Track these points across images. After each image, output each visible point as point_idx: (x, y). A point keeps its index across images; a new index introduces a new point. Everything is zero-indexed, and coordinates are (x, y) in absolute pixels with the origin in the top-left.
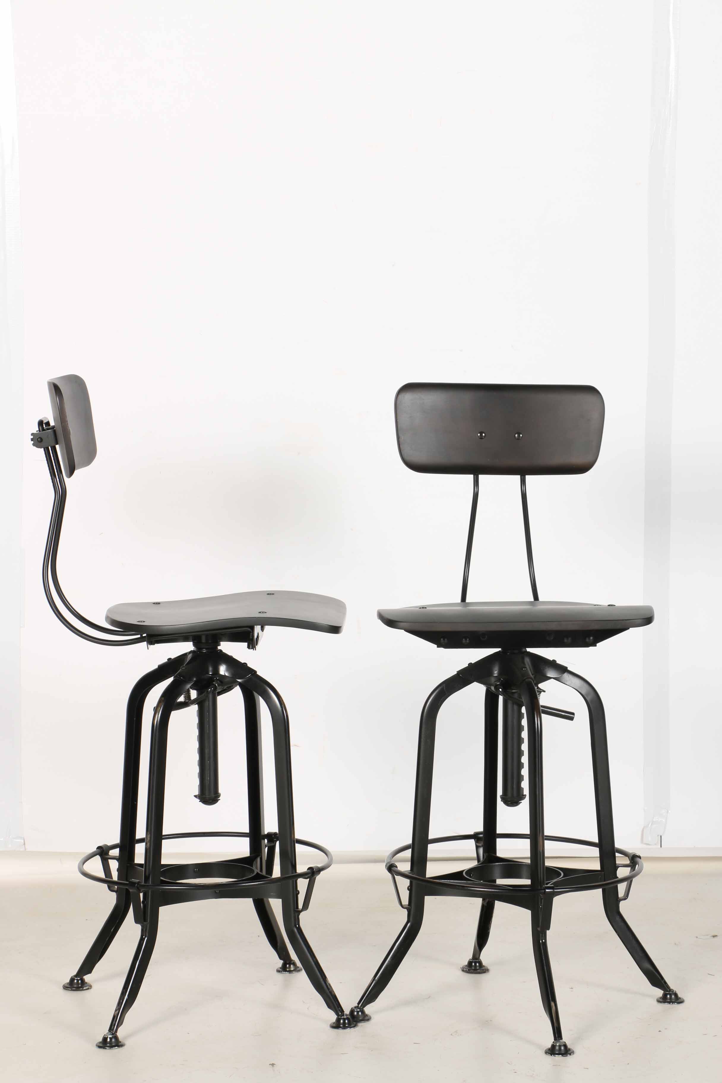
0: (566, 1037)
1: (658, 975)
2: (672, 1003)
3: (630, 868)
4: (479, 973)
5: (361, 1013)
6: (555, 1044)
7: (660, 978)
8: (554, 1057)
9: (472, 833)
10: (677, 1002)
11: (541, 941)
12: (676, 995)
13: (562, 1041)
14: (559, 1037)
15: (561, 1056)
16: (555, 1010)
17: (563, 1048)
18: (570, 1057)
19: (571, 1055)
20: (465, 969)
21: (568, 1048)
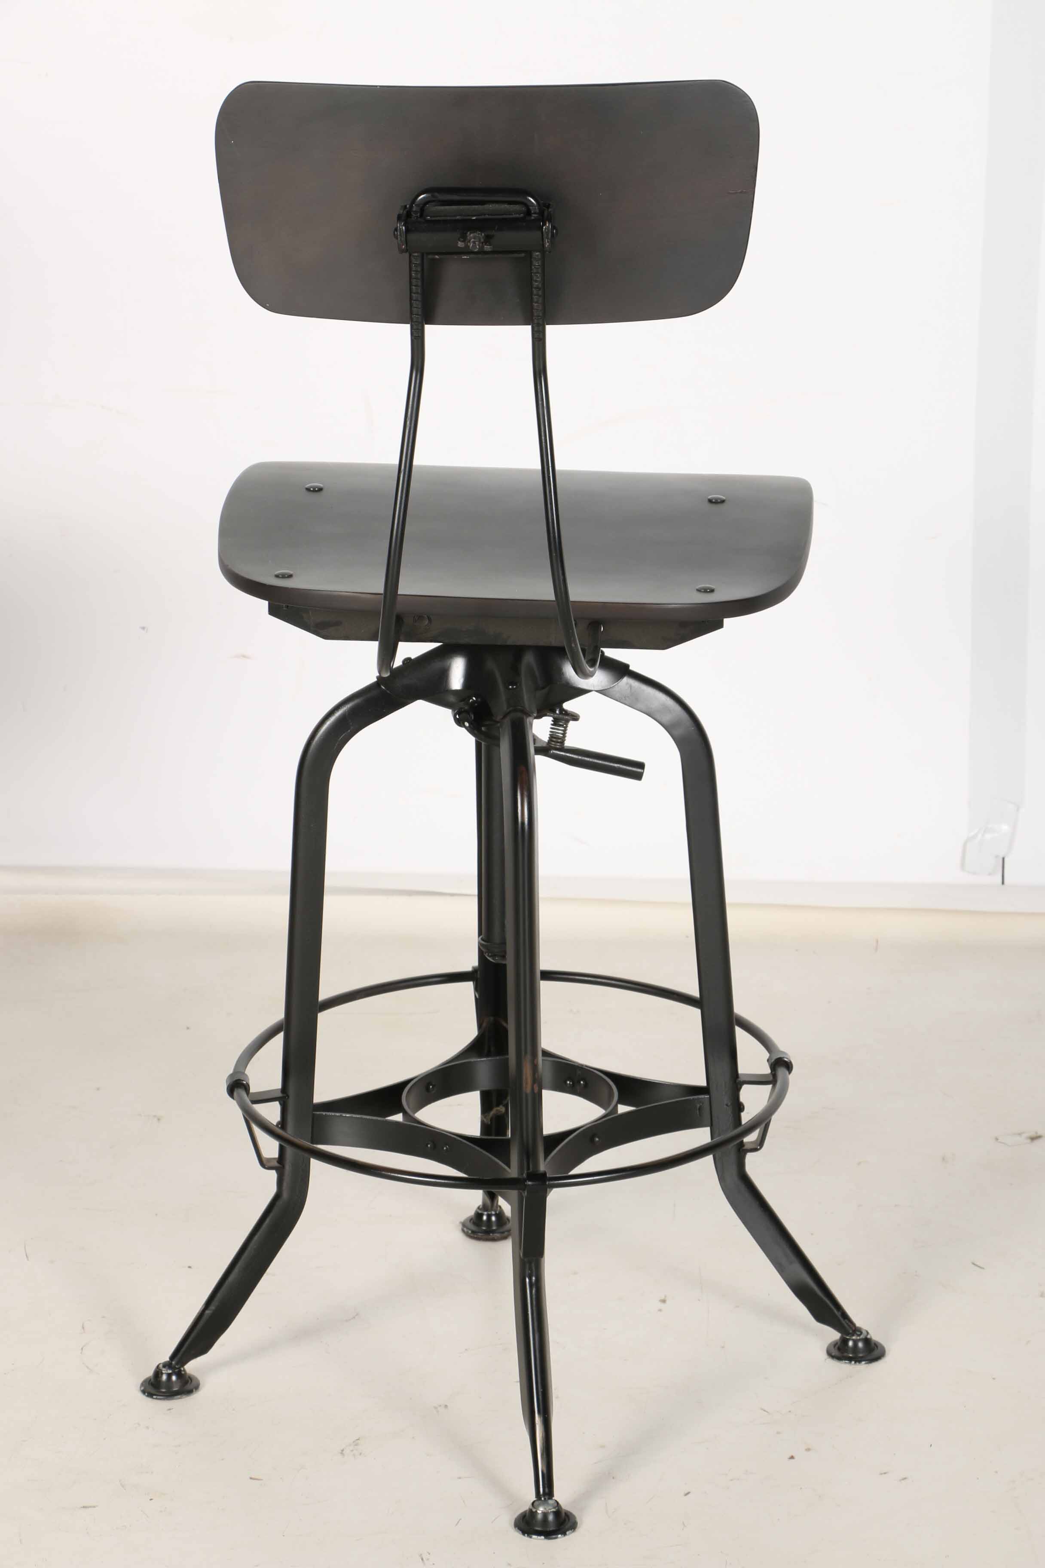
0: (563, 1494)
2: (855, 1363)
3: (770, 1087)
6: (537, 1510)
8: (527, 1540)
10: (869, 1358)
11: (527, 1280)
12: (867, 1341)
13: (553, 1498)
14: (547, 1490)
15: (544, 1536)
16: (541, 1435)
17: (551, 1518)
18: (567, 1537)
19: (567, 1533)
20: (465, 1229)
21: (564, 1514)
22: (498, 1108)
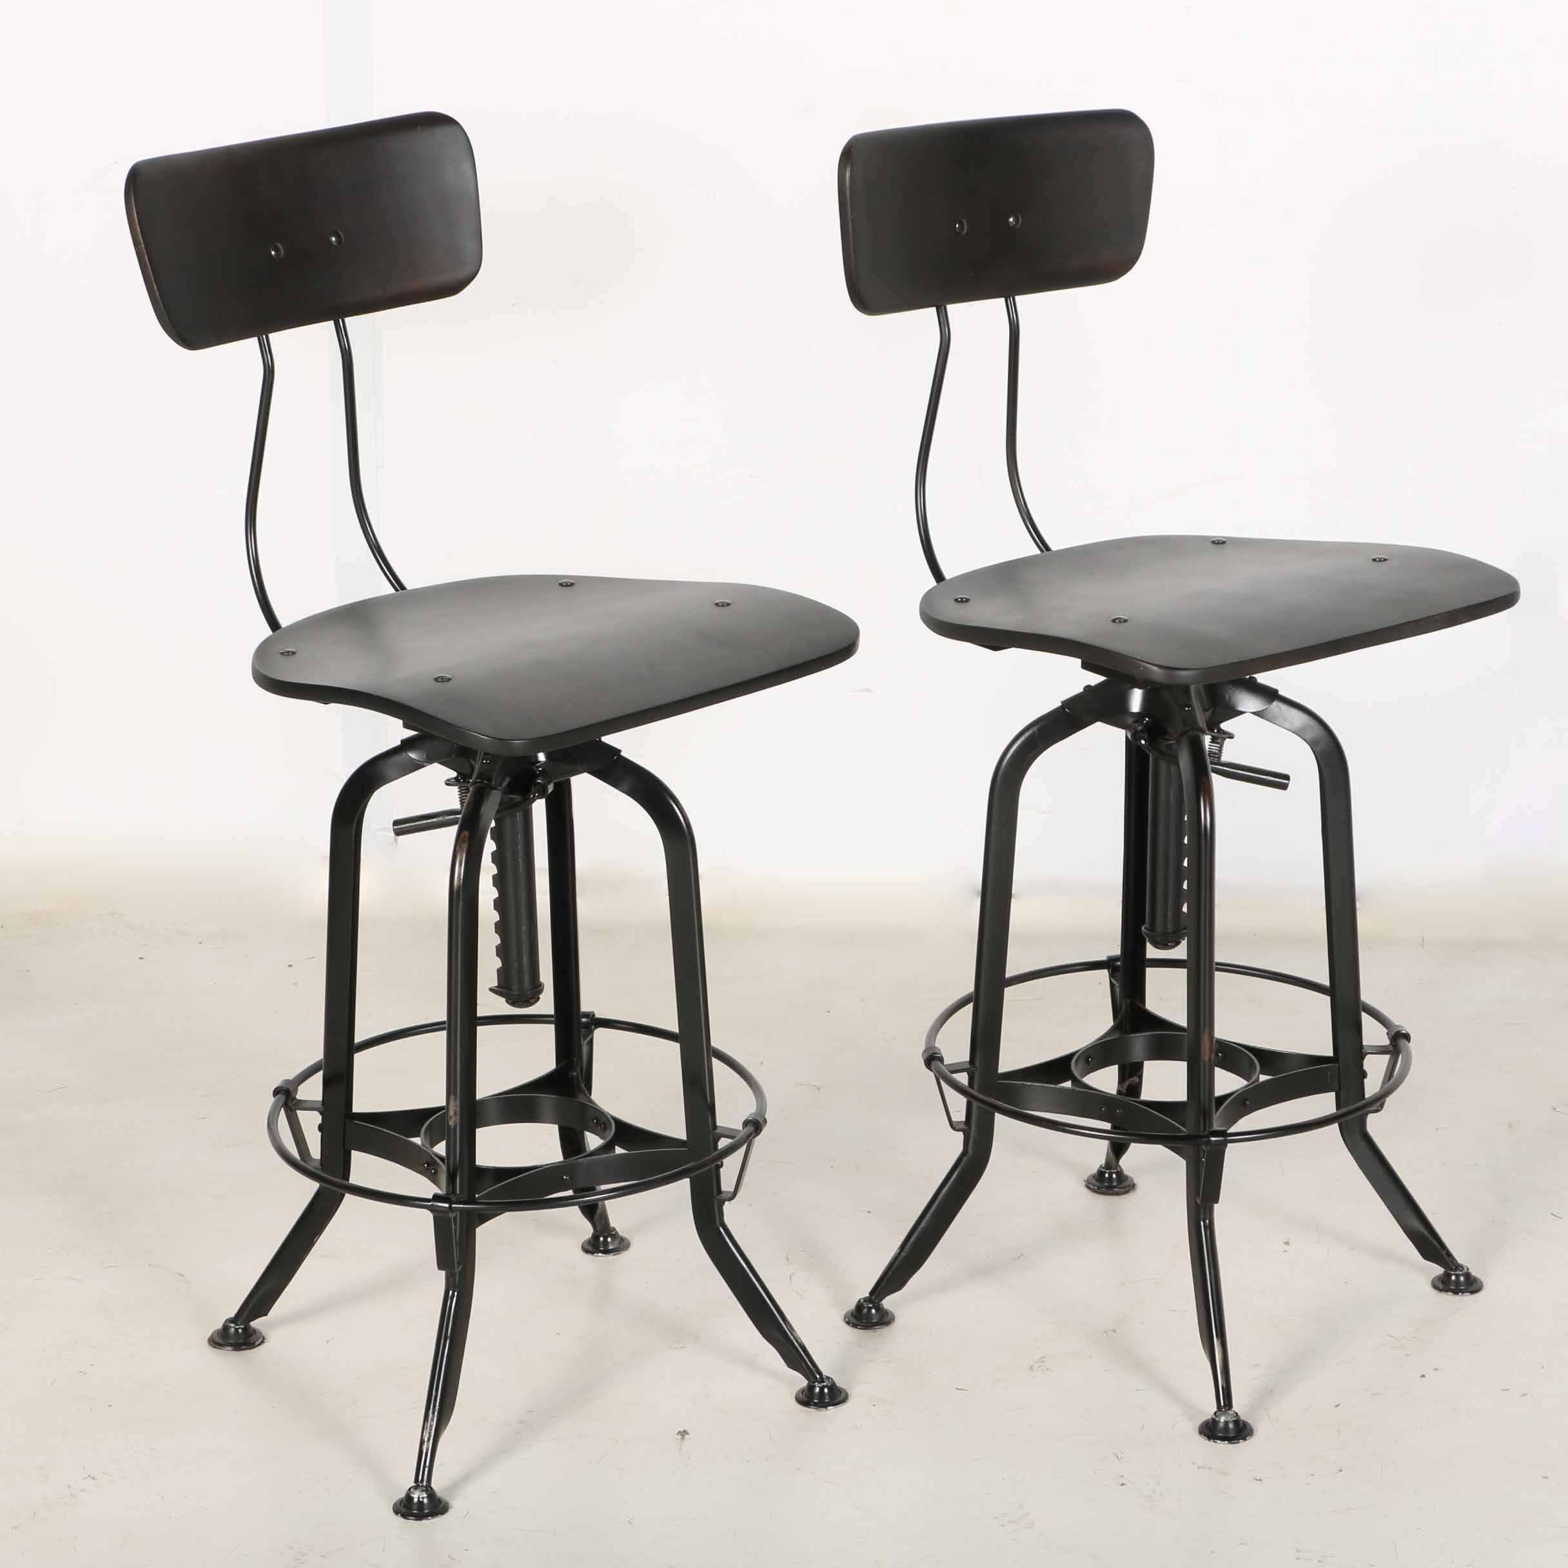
0: (1239, 1406)
1: (1436, 1244)
2: (1462, 1295)
3: (1389, 1056)
4: (1118, 1194)
5: (876, 1311)
6: (1217, 1419)
7: (1438, 1246)
8: (1213, 1443)
9: (1104, 958)
10: (1469, 1290)
11: (1202, 1223)
12: (1468, 1276)
13: (1233, 1409)
14: (1227, 1402)
15: (1228, 1441)
16: (1220, 1356)
17: (1231, 1426)
18: (1247, 1442)
19: (1247, 1438)
20: (1091, 1186)
21: (1241, 1424)
22: (1132, 1079)
